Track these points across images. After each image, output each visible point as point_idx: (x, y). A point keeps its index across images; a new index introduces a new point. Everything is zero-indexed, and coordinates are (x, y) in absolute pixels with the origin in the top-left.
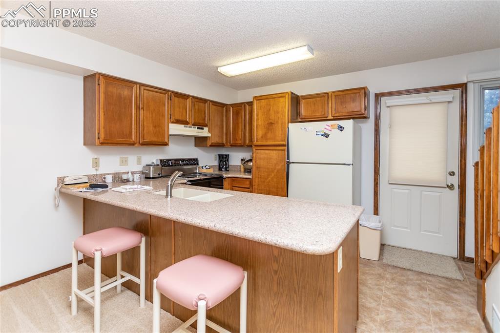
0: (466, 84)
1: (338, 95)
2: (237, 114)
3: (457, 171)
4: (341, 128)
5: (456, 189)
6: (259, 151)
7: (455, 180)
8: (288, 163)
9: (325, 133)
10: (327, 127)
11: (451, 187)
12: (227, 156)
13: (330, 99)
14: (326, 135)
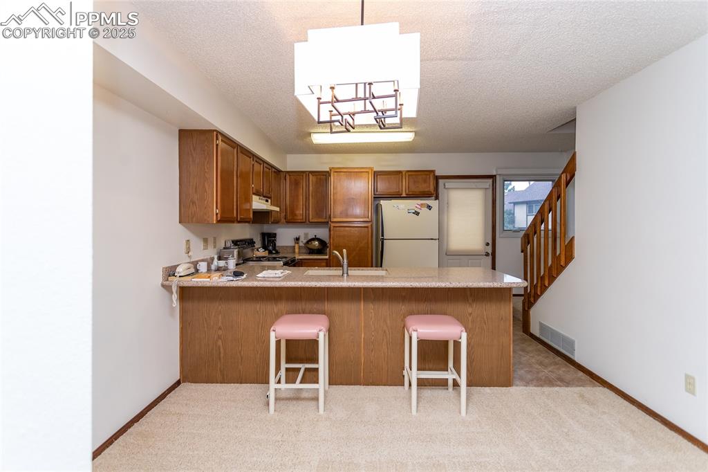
0: (495, 176)
1: (411, 175)
2: (296, 184)
3: (490, 242)
4: (429, 207)
5: (490, 257)
6: (338, 228)
7: (489, 250)
8: (383, 240)
9: (416, 211)
10: (418, 206)
11: (487, 254)
12: (274, 236)
13: (404, 177)
14: (417, 213)
